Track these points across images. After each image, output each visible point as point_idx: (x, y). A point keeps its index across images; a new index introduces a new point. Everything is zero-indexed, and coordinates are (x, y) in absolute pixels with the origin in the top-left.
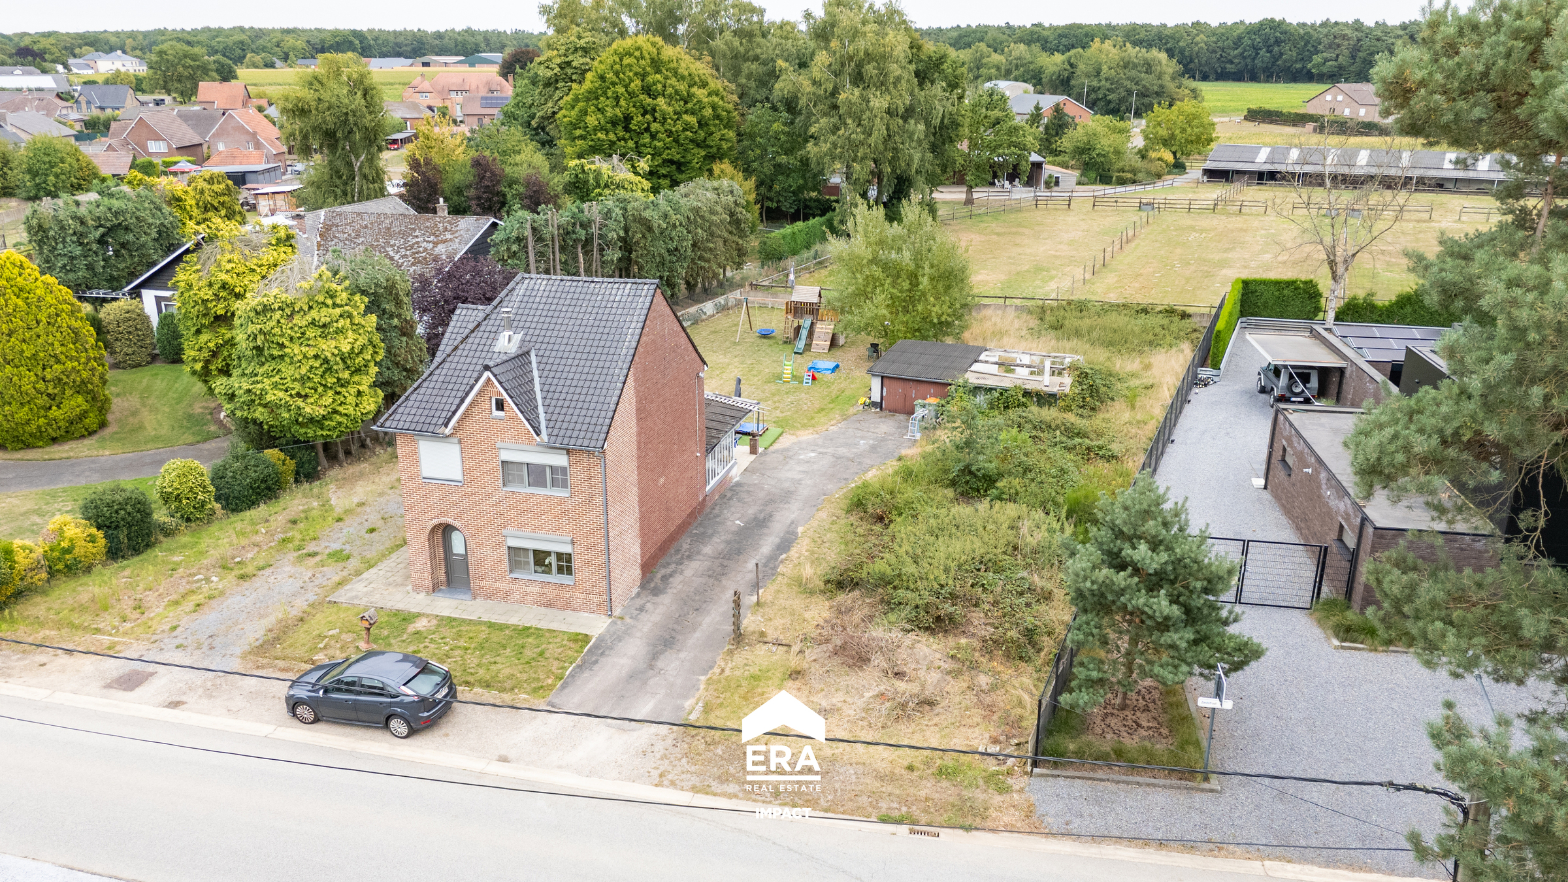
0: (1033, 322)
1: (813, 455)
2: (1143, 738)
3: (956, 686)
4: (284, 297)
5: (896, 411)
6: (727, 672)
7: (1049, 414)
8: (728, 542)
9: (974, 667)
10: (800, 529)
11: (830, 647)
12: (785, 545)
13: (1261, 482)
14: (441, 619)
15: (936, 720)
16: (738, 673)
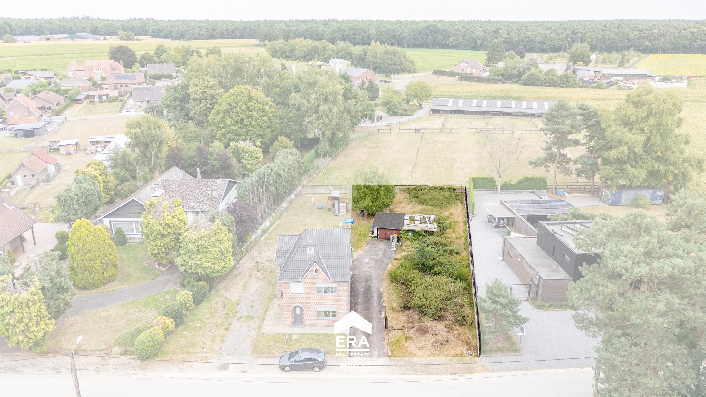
0: (407, 195)
1: (367, 260)
2: (502, 344)
3: (450, 336)
4: (207, 232)
5: (383, 239)
6: (390, 340)
7: (433, 238)
8: (364, 297)
9: (452, 329)
10: (381, 290)
11: (415, 329)
12: (380, 296)
13: (501, 258)
14: (300, 334)
15: (450, 346)
16: (393, 340)
